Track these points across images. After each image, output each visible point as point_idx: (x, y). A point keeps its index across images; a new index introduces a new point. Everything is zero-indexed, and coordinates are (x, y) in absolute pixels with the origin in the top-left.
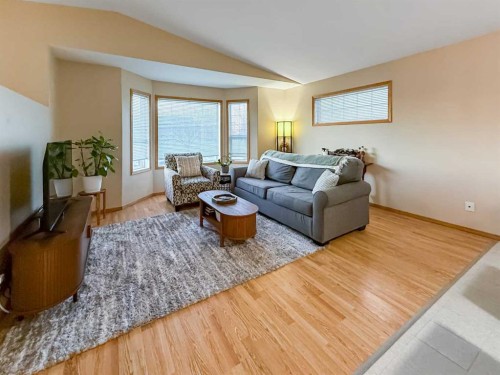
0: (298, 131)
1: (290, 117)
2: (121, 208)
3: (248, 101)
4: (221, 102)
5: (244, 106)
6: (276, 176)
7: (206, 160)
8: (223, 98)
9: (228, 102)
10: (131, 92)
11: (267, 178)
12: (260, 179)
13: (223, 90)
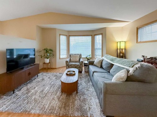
0: (129, 46)
1: (125, 40)
2: (56, 68)
3: (102, 34)
4: (92, 35)
5: (101, 36)
6: (104, 66)
7: (83, 56)
8: (92, 34)
9: (94, 35)
10: (60, 35)
11: (101, 67)
12: (98, 67)
13: (93, 31)
